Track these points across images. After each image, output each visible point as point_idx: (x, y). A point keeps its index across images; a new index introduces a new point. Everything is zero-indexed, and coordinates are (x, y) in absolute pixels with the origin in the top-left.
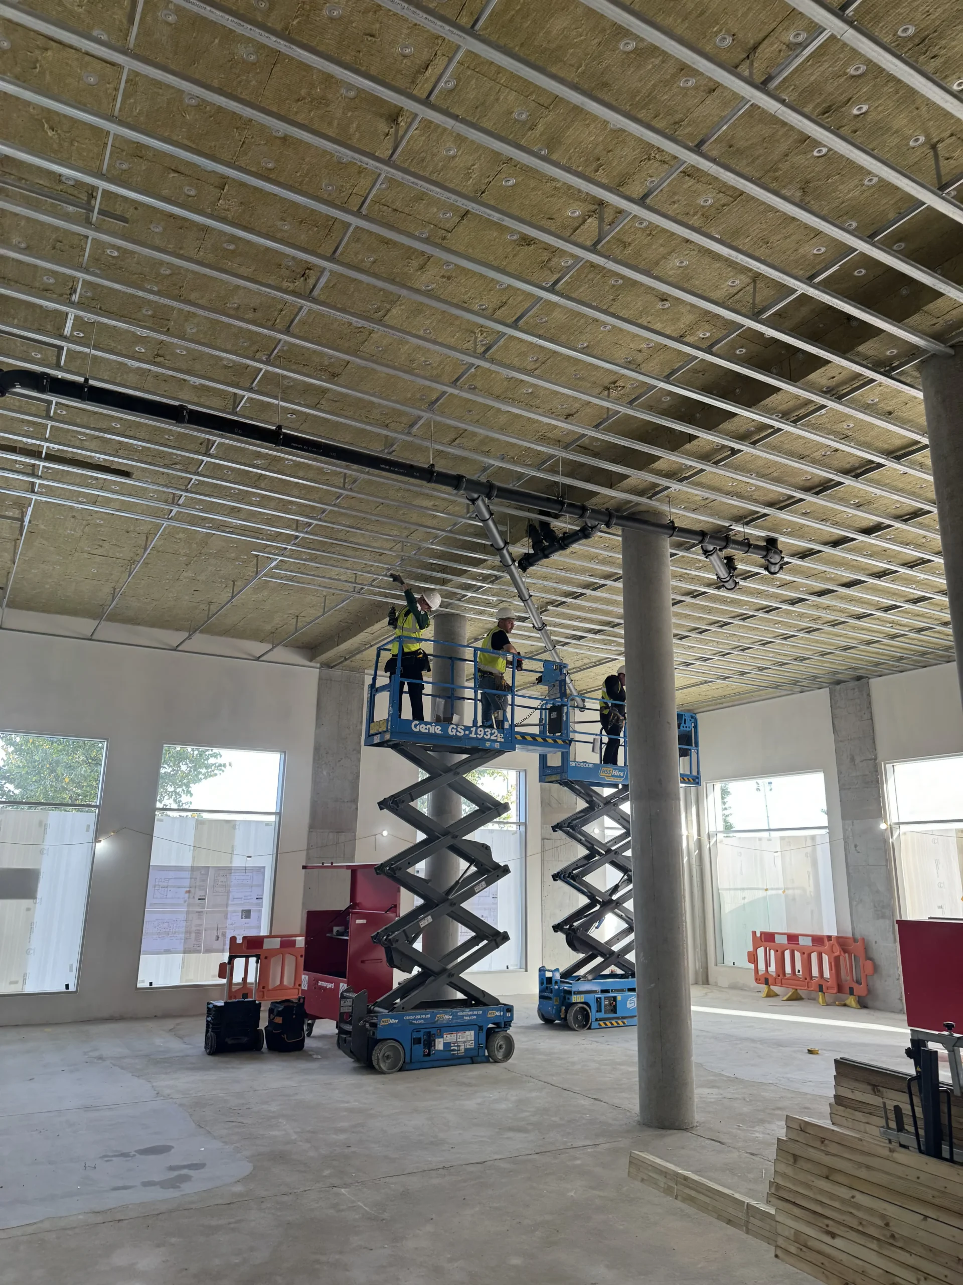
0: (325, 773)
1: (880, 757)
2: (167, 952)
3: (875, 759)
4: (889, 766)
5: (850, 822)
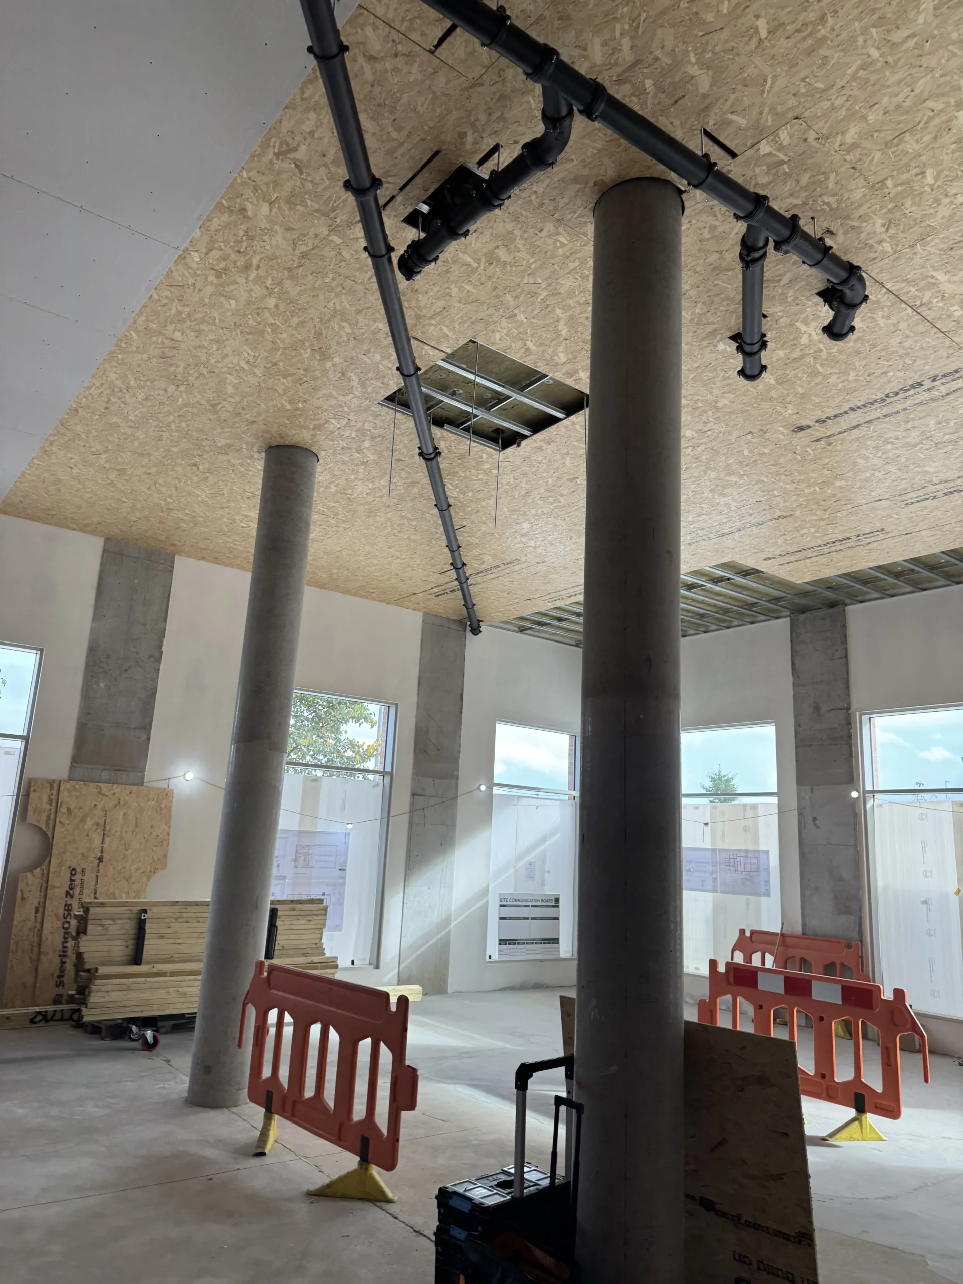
0: (102, 685)
1: (854, 706)
3: (848, 709)
4: (865, 718)
5: (808, 788)
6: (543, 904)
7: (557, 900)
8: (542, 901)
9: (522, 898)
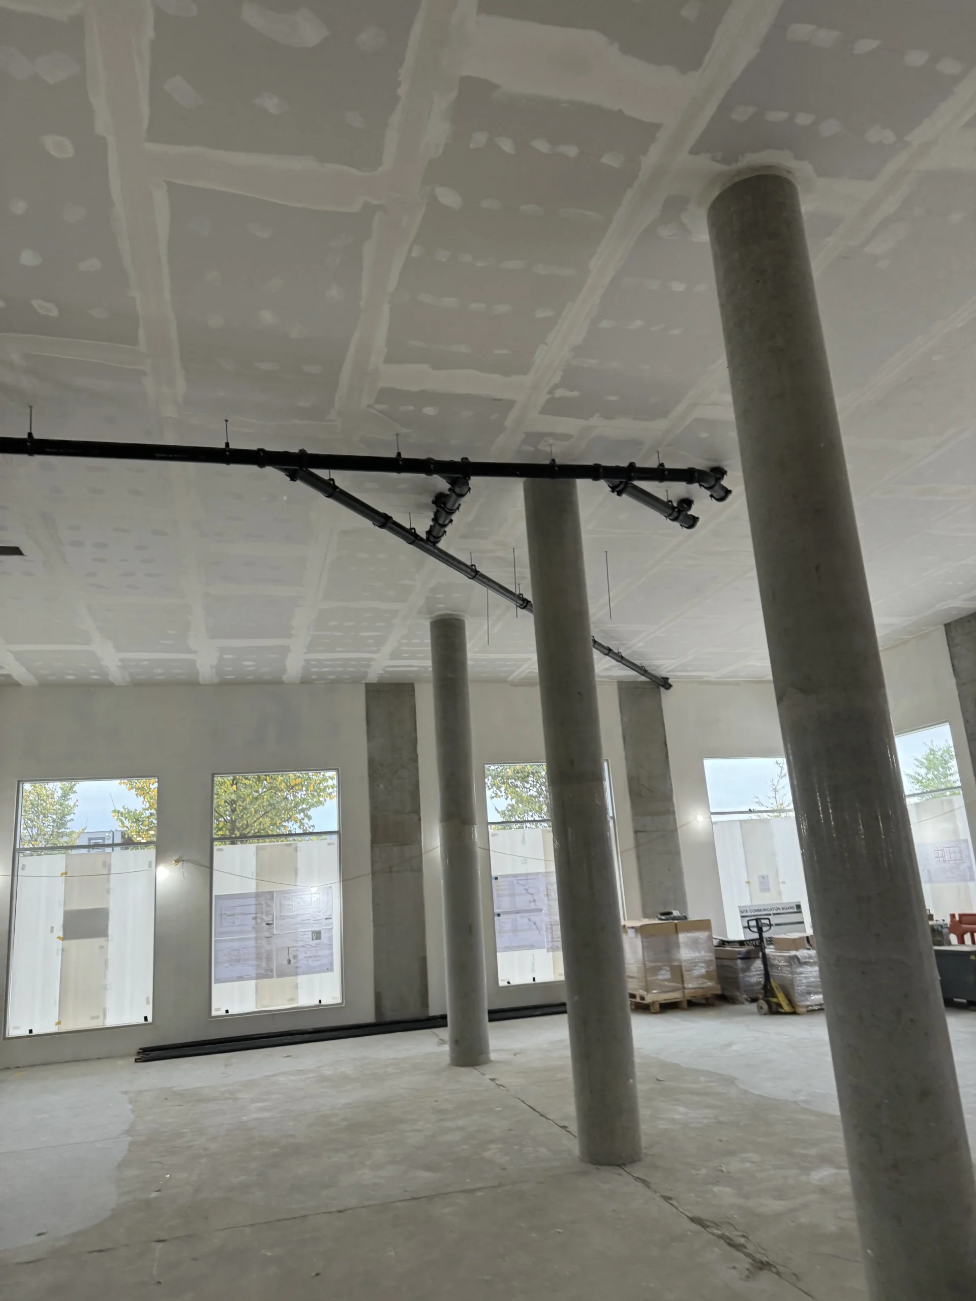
2: (240, 978)
6: (784, 911)
7: (799, 907)
8: (783, 909)
9: (762, 908)
